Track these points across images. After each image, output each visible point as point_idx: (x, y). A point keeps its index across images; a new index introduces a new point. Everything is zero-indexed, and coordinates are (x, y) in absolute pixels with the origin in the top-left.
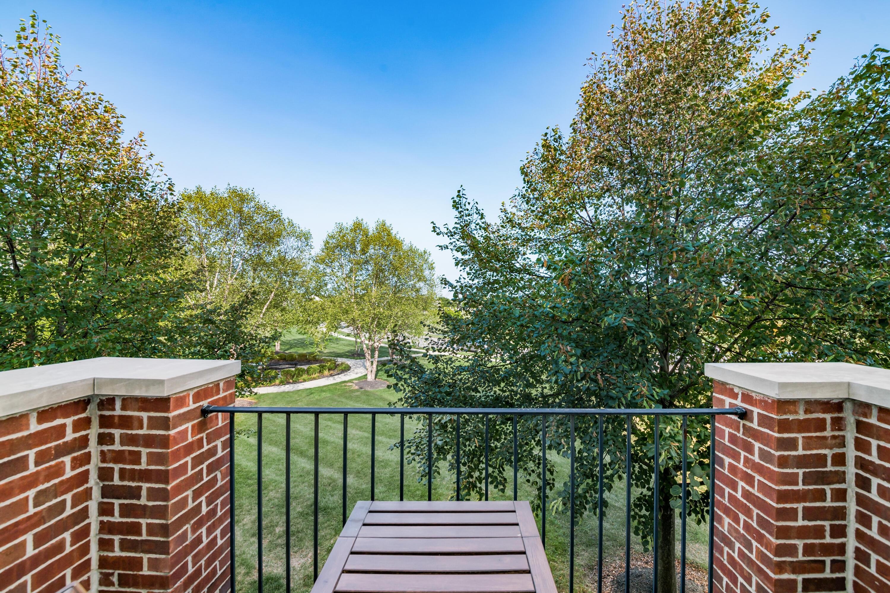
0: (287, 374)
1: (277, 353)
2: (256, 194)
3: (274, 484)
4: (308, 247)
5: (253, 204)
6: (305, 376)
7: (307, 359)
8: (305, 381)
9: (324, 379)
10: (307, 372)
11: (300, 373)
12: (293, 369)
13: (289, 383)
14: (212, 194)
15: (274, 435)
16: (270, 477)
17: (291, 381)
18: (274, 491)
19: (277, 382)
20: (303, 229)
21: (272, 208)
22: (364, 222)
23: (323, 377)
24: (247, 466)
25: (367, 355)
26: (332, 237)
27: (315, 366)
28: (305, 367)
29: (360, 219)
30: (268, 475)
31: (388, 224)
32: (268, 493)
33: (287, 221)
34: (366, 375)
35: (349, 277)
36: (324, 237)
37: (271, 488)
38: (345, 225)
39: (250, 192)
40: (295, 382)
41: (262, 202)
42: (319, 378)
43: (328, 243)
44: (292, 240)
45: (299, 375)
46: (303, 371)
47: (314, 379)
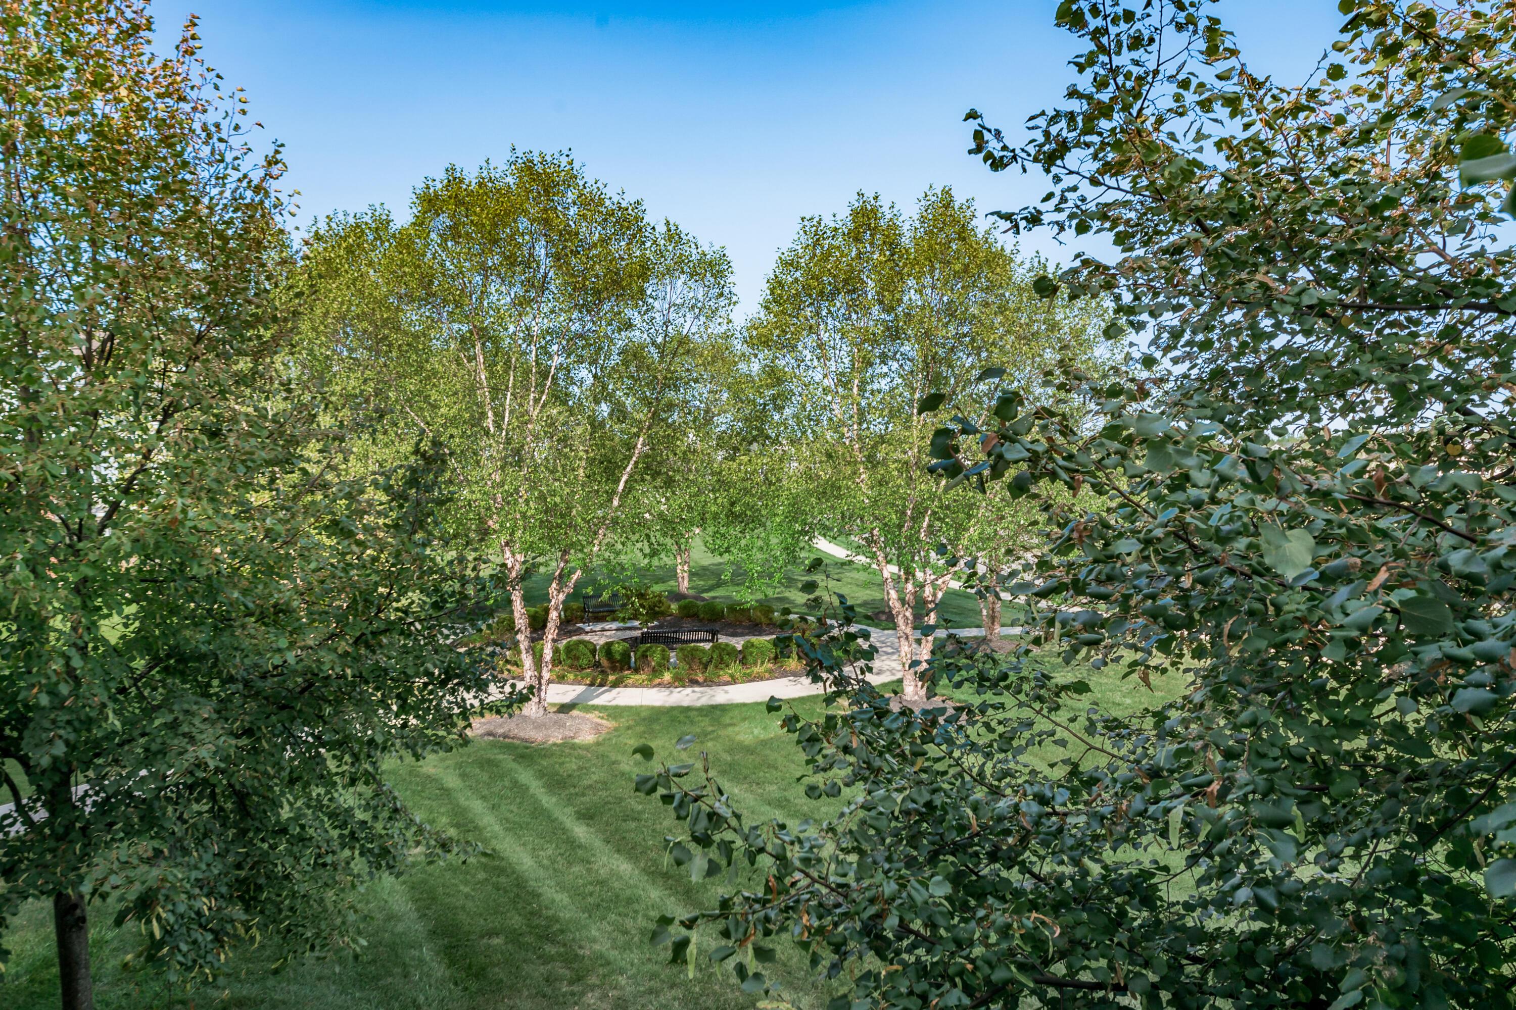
0: (692, 658)
1: (677, 596)
2: (576, 165)
3: (601, 971)
4: (723, 302)
5: (571, 196)
6: (735, 669)
7: (750, 620)
8: (734, 681)
9: (784, 681)
10: (743, 657)
11: (724, 656)
12: (707, 646)
13: (694, 683)
14: (480, 184)
15: (633, 825)
16: (597, 947)
17: (700, 679)
18: (598, 993)
19: (667, 677)
20: (705, 248)
21: (616, 199)
22: (885, 202)
23: (784, 675)
24: (553, 901)
25: (900, 621)
26: (788, 264)
27: (764, 640)
28: (738, 643)
29: (869, 195)
30: (594, 941)
31: (959, 199)
32: (583, 993)
33: (661, 229)
34: (900, 681)
35: (846, 385)
36: (769, 267)
37: (593, 980)
38: (828, 221)
39: (564, 161)
40: (709, 683)
41: (591, 187)
42: (772, 675)
43: (780, 284)
44: (680, 283)
45: (722, 663)
46: (732, 652)
47: (760, 678)
